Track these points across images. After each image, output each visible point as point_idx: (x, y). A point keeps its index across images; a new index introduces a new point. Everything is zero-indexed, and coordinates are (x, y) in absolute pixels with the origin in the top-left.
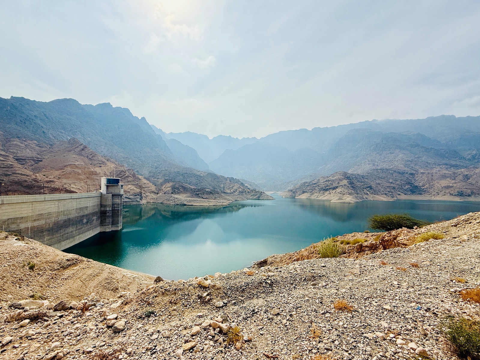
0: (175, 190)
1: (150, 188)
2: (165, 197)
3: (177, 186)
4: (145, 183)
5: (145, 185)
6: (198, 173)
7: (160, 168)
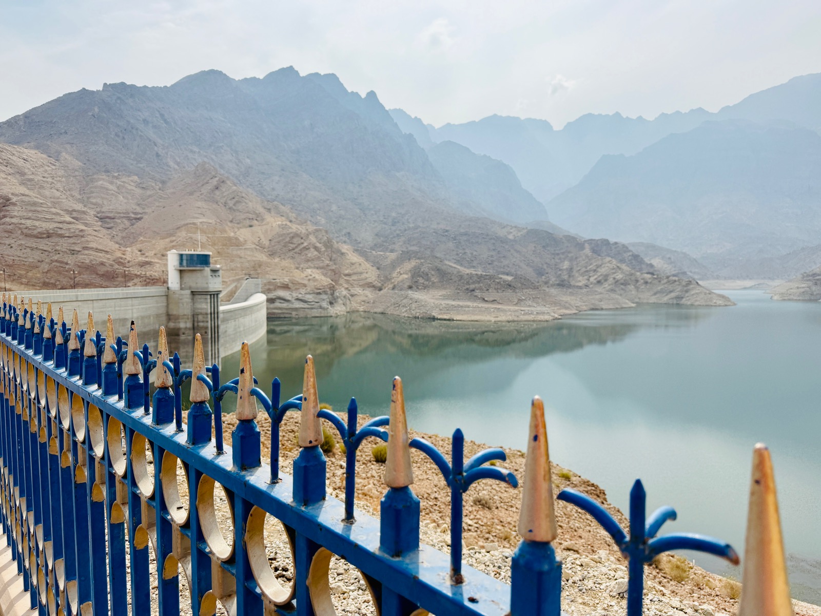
0: (418, 280)
1: (363, 276)
2: (392, 297)
3: (424, 269)
4: (354, 261)
5: (353, 267)
6: (502, 233)
7: (403, 224)
